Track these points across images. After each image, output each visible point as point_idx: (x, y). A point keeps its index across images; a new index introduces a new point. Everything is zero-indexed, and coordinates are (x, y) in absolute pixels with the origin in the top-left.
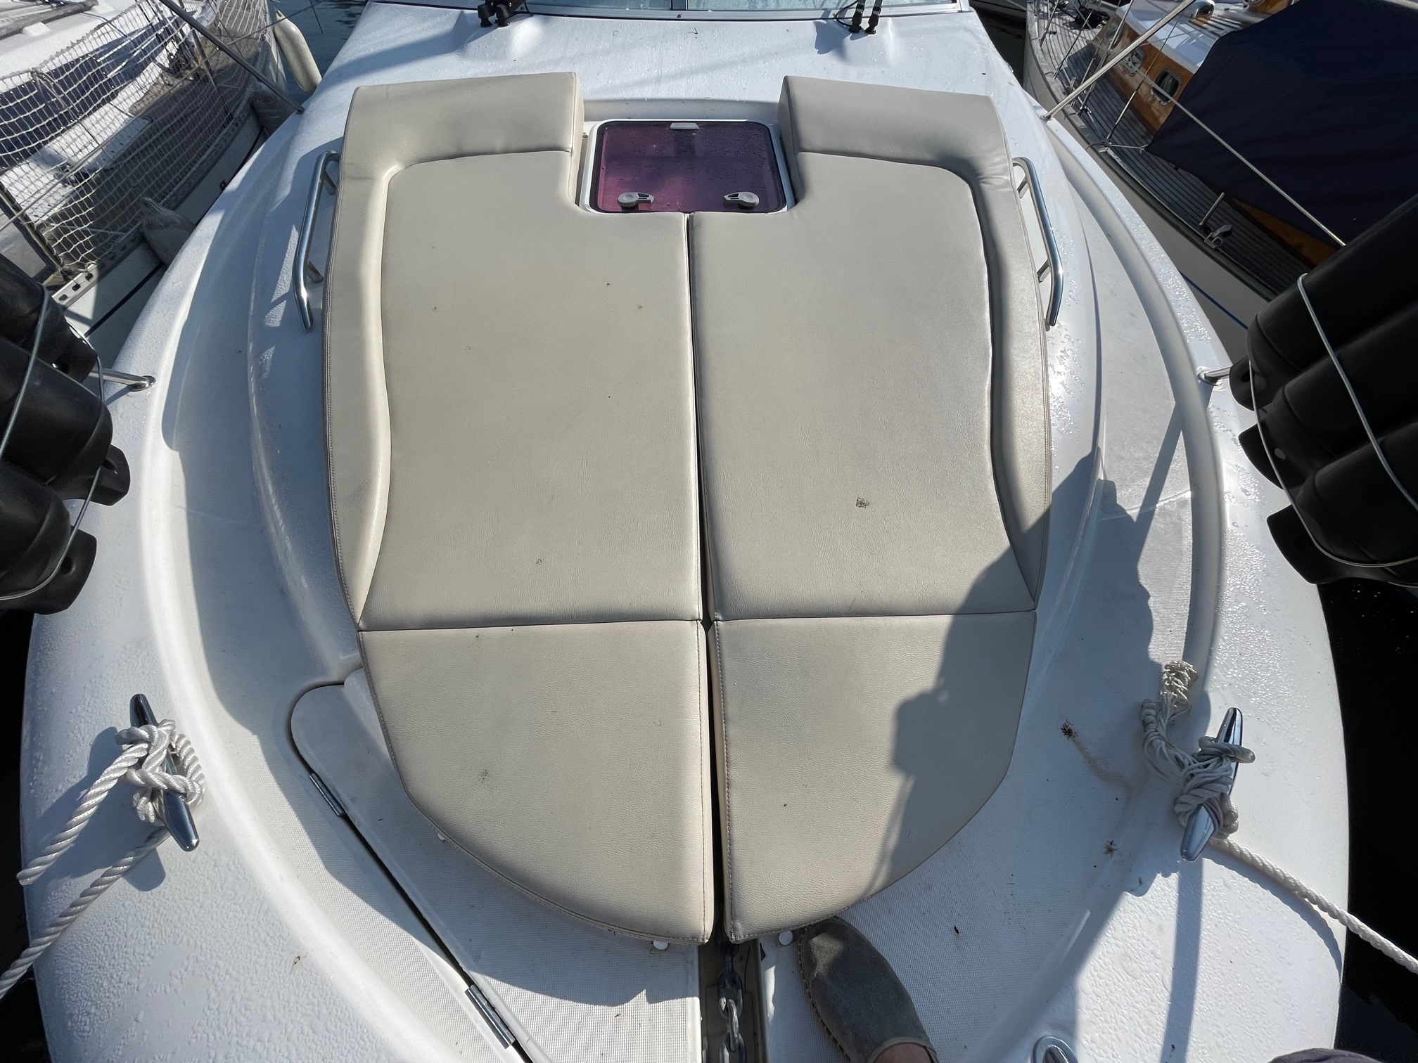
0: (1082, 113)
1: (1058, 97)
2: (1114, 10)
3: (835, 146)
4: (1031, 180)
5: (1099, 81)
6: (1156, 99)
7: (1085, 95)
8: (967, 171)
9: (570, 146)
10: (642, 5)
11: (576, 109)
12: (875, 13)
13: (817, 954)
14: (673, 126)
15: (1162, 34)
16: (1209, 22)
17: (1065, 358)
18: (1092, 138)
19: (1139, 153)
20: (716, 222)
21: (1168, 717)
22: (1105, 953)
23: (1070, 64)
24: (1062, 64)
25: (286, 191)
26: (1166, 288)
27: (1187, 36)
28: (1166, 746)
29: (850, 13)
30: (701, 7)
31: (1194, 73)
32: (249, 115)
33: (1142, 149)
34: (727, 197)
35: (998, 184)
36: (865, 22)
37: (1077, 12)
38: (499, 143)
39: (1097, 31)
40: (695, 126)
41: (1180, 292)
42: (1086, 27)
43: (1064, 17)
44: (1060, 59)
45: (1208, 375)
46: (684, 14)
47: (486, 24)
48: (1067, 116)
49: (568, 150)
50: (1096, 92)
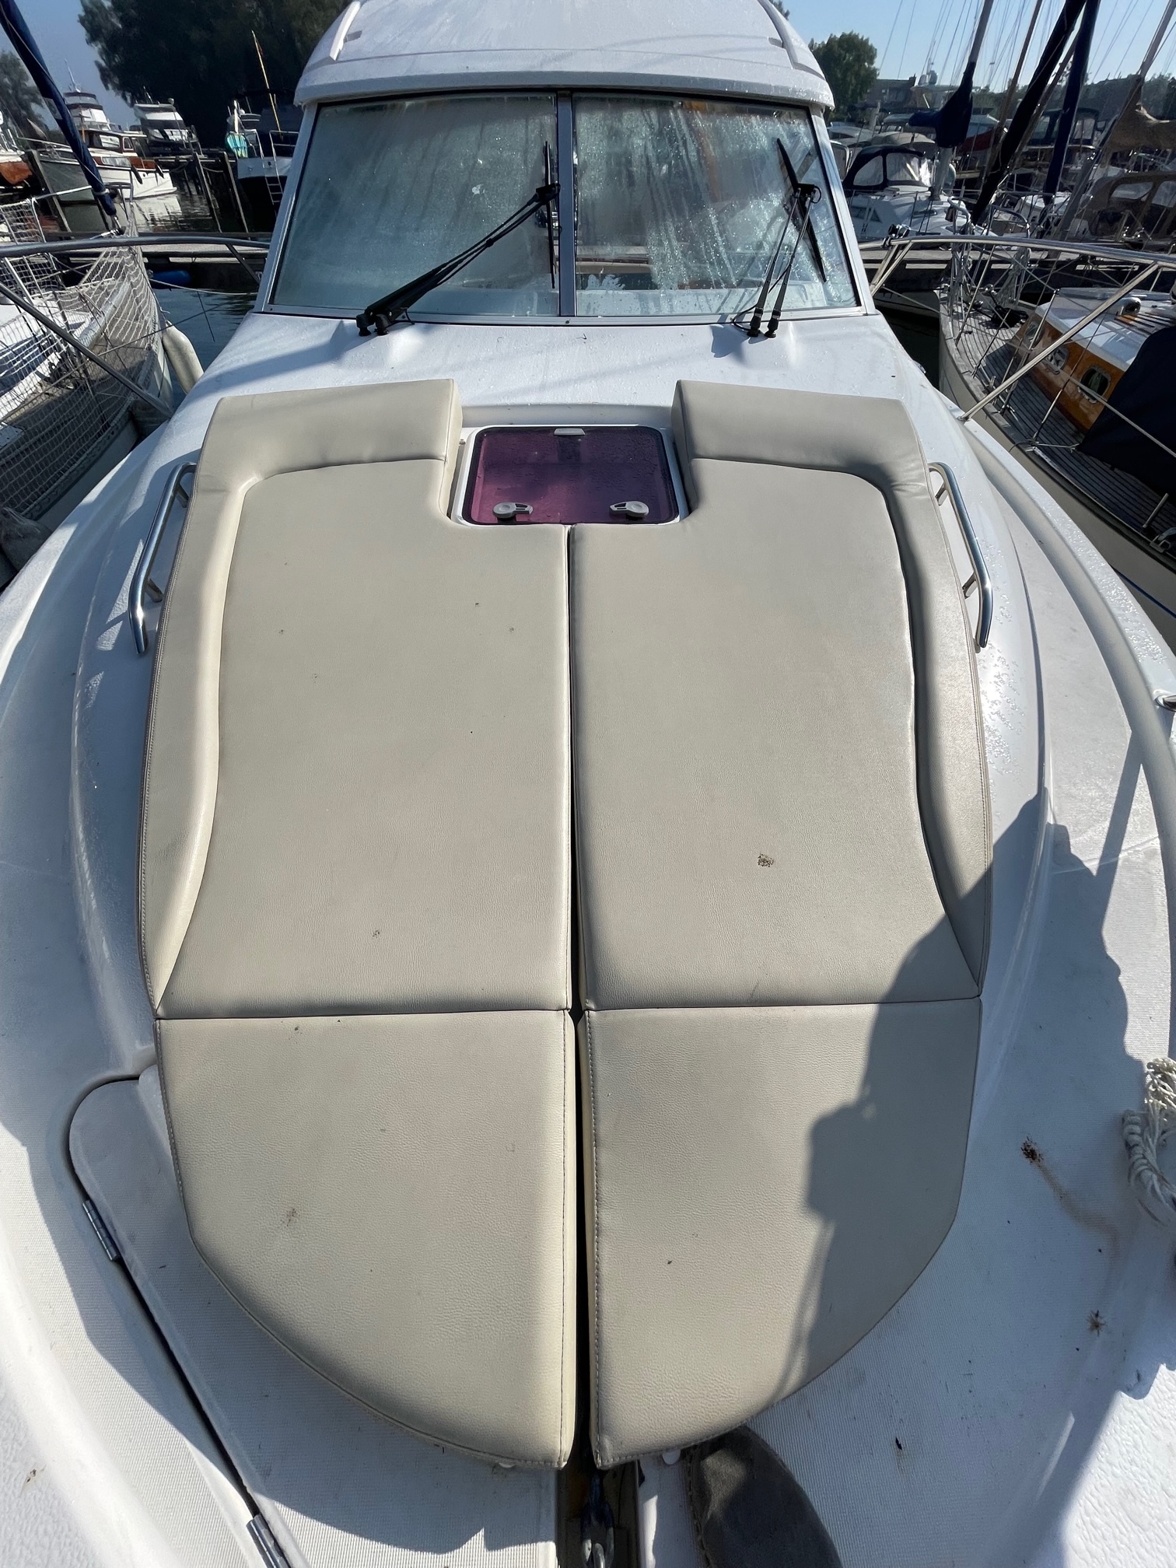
0: (1005, 412)
1: (978, 396)
2: (1034, 309)
3: (733, 452)
4: (950, 487)
5: (1021, 379)
6: (1084, 397)
7: (1007, 393)
8: (879, 477)
9: (444, 454)
10: (528, 312)
11: (452, 416)
12: (774, 317)
13: (711, 1482)
14: (557, 432)
15: (1086, 333)
16: (1136, 319)
17: (999, 683)
18: (1017, 438)
19: (1069, 452)
20: (599, 535)
21: (1157, 1136)
22: (1099, 1487)
23: (989, 363)
24: (980, 363)
25: (138, 503)
26: (1110, 601)
27: (1113, 333)
28: (1159, 1180)
29: (749, 318)
30: (591, 314)
31: (1125, 371)
32: (127, 423)
33: (1073, 448)
34: (613, 507)
35: (914, 491)
36: (763, 327)
37: (993, 312)
38: (367, 452)
39: (1016, 330)
40: (581, 432)
41: (1126, 605)
42: (1004, 326)
43: (979, 317)
44: (977, 358)
45: (1167, 700)
46: (572, 320)
47: (364, 333)
48: (988, 414)
49: (441, 458)
50: (1018, 390)
